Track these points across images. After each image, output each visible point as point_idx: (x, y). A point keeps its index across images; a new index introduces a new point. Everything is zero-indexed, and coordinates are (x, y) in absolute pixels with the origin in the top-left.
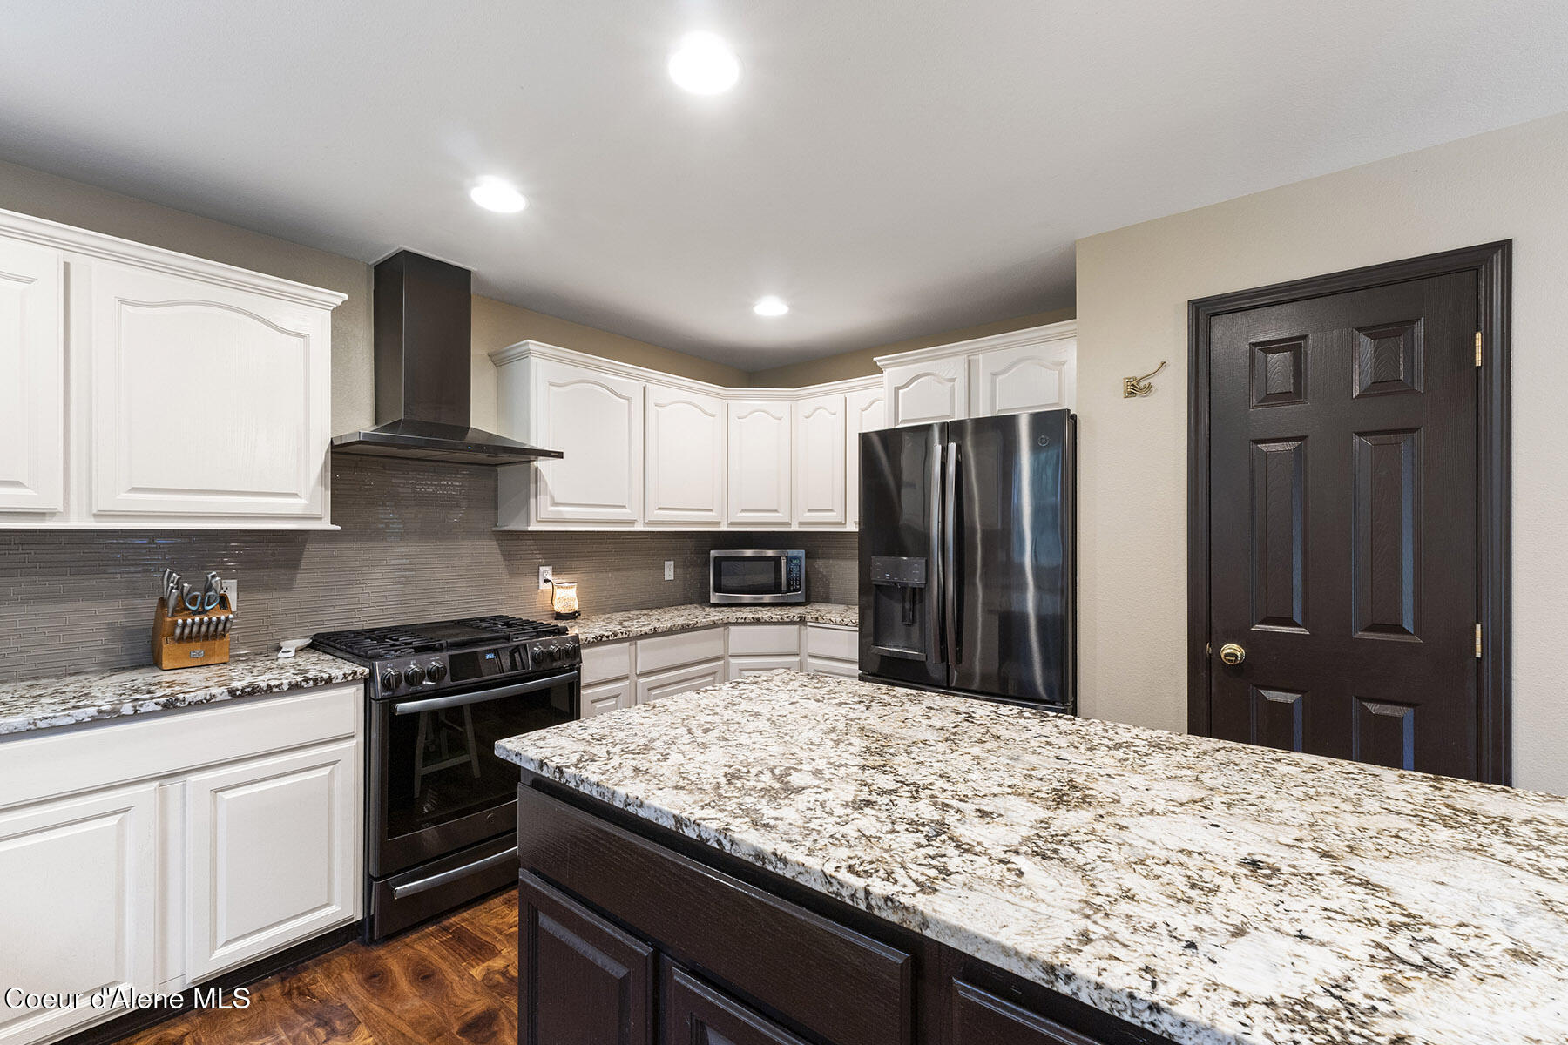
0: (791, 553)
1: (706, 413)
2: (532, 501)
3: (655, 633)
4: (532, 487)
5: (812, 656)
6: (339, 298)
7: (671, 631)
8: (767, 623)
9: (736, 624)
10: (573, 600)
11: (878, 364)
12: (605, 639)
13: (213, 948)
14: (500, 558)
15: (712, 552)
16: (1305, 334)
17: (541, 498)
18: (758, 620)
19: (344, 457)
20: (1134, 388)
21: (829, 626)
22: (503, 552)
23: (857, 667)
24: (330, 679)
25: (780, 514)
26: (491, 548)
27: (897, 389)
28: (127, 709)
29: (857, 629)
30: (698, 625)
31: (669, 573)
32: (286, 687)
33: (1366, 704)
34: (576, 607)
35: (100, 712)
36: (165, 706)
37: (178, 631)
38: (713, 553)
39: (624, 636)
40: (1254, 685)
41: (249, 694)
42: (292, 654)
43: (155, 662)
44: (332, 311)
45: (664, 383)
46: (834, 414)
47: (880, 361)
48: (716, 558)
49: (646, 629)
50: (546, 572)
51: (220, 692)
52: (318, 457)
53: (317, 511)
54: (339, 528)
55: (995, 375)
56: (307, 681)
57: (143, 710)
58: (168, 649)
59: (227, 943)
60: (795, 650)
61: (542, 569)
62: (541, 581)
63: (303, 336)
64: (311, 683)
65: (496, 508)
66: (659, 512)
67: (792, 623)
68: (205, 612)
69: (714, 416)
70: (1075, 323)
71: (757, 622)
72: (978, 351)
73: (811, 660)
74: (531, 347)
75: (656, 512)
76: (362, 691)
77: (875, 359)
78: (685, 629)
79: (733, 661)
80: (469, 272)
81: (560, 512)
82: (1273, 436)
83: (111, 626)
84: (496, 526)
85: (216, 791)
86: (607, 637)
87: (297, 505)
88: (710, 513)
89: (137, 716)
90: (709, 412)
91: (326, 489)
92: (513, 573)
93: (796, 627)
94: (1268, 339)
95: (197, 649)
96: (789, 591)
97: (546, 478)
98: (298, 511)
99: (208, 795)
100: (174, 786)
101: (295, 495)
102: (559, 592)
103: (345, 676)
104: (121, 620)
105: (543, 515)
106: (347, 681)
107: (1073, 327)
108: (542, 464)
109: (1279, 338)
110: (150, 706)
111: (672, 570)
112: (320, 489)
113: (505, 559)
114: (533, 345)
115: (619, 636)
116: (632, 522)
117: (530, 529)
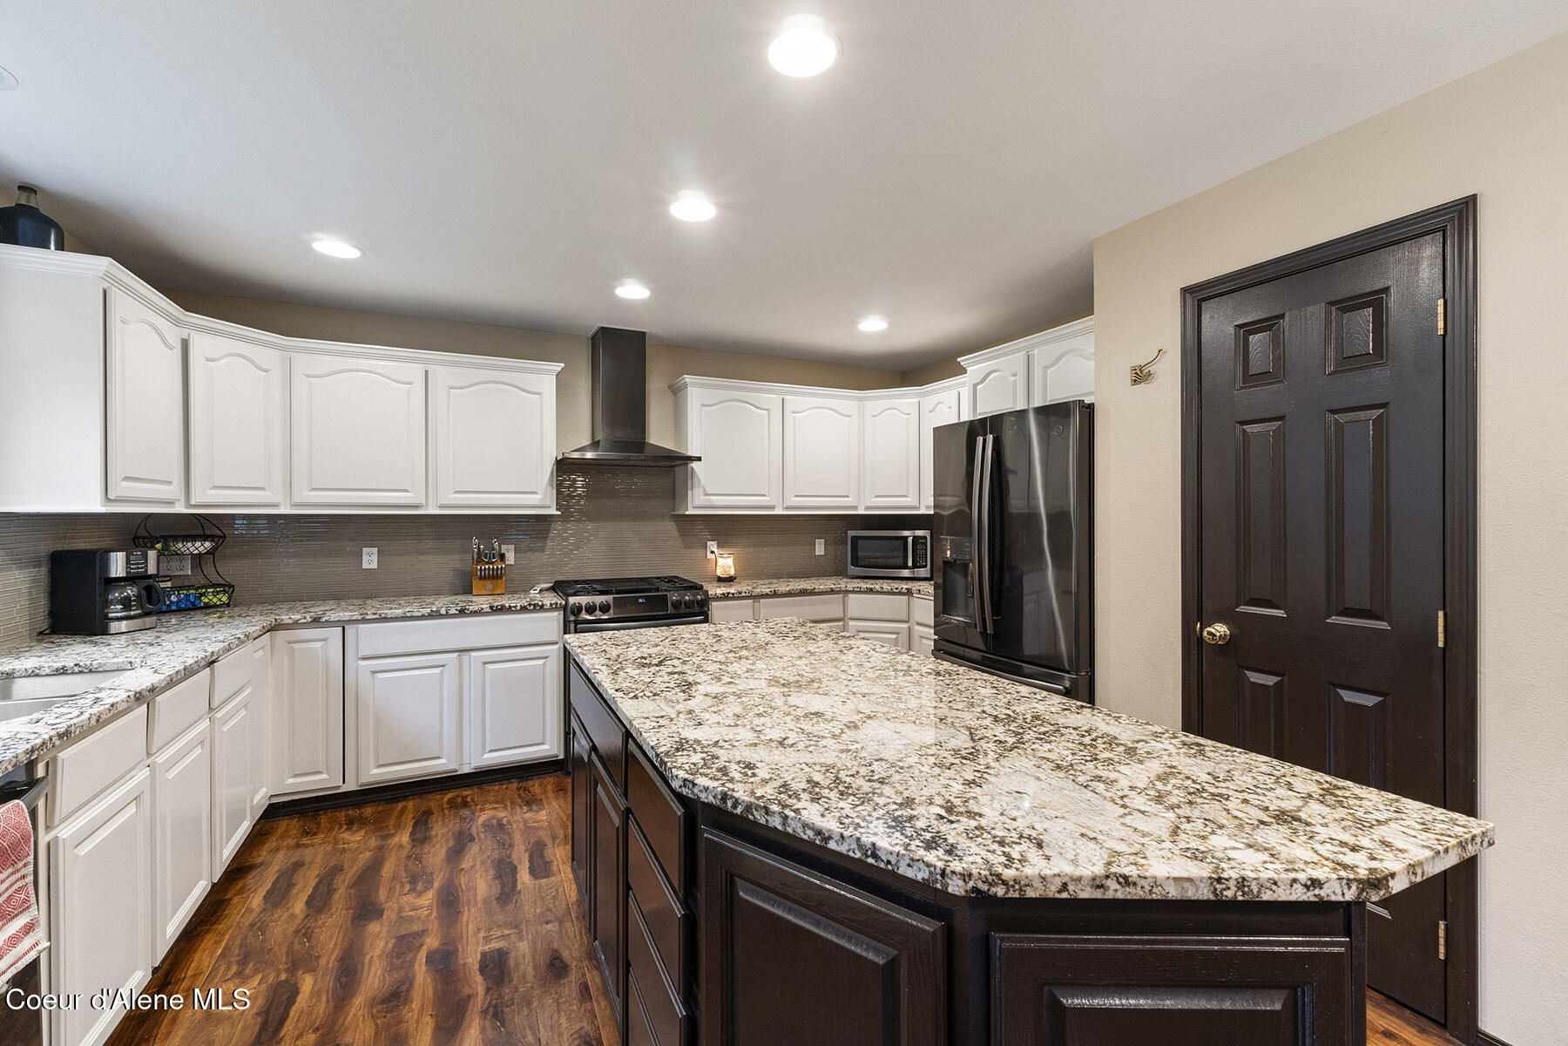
0: (919, 533)
1: (843, 415)
2: (689, 492)
3: (775, 595)
4: (689, 481)
5: (918, 624)
6: (559, 366)
7: (789, 594)
8: (878, 592)
9: (853, 592)
10: (730, 567)
11: (962, 364)
12: (730, 595)
13: (484, 753)
14: (677, 534)
15: (849, 532)
16: (1281, 312)
17: (695, 490)
18: (871, 590)
19: (564, 467)
20: (1140, 376)
21: (927, 597)
22: (679, 531)
23: (932, 631)
24: (543, 605)
25: (909, 499)
26: (670, 527)
27: (975, 386)
28: (443, 611)
29: (932, 598)
30: (816, 590)
31: (820, 549)
32: (519, 608)
33: (1338, 690)
34: (732, 572)
35: (432, 611)
36: (460, 611)
37: (479, 573)
38: (851, 533)
39: (747, 594)
40: (1239, 666)
41: (500, 609)
42: (537, 592)
43: (470, 592)
44: (557, 375)
45: (804, 394)
46: (950, 408)
47: (963, 361)
48: (853, 537)
49: (768, 591)
50: (713, 546)
51: (486, 607)
52: (549, 466)
53: (548, 503)
54: (560, 513)
55: (1047, 368)
56: (530, 605)
57: (450, 612)
58: (475, 583)
59: (491, 751)
60: (905, 617)
61: (709, 543)
62: (708, 552)
63: (540, 394)
64: (532, 607)
65: (674, 497)
66: (796, 499)
67: (900, 593)
68: (493, 563)
69: (850, 416)
70: (1092, 319)
71: (871, 591)
72: (1033, 347)
73: (917, 627)
74: (687, 380)
75: (793, 499)
76: (562, 616)
77: (958, 360)
78: (803, 593)
79: (851, 623)
80: (645, 333)
81: (710, 500)
82: (1253, 418)
83: (454, 569)
84: (674, 511)
85: (485, 663)
86: (733, 594)
87: (535, 499)
88: (847, 499)
89: (448, 616)
90: (846, 413)
91: (553, 488)
92: (686, 547)
93: (906, 598)
94: (1250, 320)
95: (489, 585)
96: (914, 566)
97: (699, 474)
98: (536, 503)
99: (480, 664)
100: (465, 656)
101: (535, 493)
102: (720, 561)
103: (551, 605)
104: (458, 566)
105: (697, 503)
106: (554, 607)
107: (1093, 323)
108: (695, 465)
109: (1260, 318)
110: (453, 611)
111: (823, 547)
112: (549, 488)
113: (681, 536)
114: (688, 378)
115: (743, 594)
116: (773, 508)
117: (687, 513)
